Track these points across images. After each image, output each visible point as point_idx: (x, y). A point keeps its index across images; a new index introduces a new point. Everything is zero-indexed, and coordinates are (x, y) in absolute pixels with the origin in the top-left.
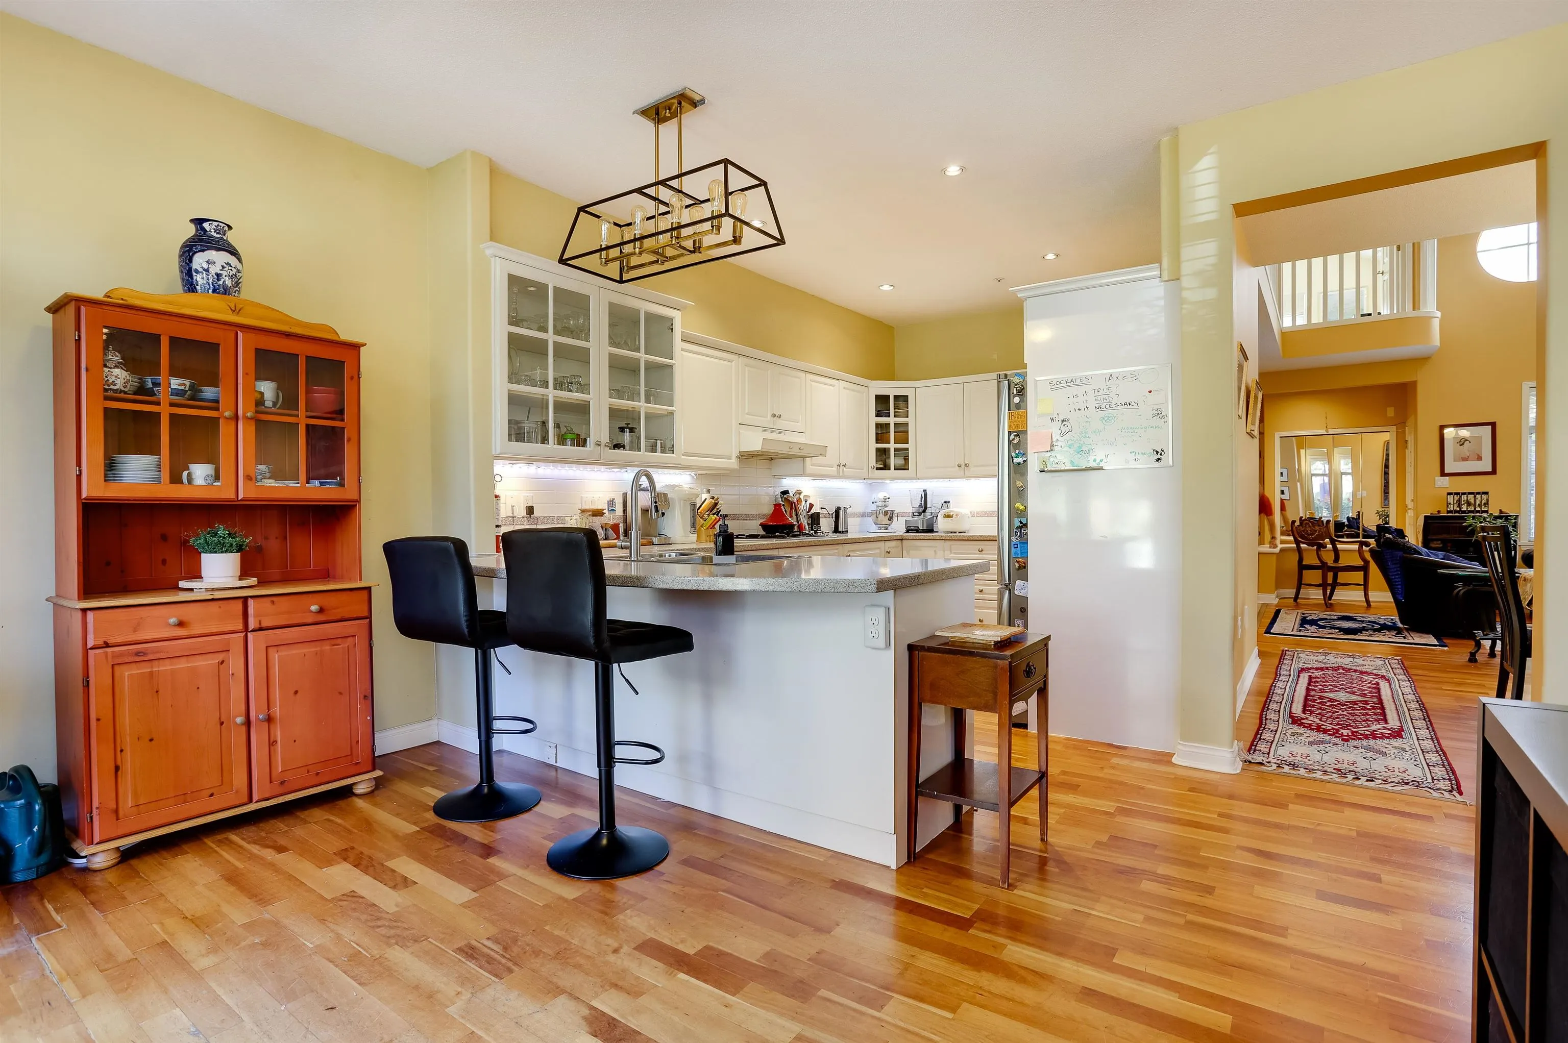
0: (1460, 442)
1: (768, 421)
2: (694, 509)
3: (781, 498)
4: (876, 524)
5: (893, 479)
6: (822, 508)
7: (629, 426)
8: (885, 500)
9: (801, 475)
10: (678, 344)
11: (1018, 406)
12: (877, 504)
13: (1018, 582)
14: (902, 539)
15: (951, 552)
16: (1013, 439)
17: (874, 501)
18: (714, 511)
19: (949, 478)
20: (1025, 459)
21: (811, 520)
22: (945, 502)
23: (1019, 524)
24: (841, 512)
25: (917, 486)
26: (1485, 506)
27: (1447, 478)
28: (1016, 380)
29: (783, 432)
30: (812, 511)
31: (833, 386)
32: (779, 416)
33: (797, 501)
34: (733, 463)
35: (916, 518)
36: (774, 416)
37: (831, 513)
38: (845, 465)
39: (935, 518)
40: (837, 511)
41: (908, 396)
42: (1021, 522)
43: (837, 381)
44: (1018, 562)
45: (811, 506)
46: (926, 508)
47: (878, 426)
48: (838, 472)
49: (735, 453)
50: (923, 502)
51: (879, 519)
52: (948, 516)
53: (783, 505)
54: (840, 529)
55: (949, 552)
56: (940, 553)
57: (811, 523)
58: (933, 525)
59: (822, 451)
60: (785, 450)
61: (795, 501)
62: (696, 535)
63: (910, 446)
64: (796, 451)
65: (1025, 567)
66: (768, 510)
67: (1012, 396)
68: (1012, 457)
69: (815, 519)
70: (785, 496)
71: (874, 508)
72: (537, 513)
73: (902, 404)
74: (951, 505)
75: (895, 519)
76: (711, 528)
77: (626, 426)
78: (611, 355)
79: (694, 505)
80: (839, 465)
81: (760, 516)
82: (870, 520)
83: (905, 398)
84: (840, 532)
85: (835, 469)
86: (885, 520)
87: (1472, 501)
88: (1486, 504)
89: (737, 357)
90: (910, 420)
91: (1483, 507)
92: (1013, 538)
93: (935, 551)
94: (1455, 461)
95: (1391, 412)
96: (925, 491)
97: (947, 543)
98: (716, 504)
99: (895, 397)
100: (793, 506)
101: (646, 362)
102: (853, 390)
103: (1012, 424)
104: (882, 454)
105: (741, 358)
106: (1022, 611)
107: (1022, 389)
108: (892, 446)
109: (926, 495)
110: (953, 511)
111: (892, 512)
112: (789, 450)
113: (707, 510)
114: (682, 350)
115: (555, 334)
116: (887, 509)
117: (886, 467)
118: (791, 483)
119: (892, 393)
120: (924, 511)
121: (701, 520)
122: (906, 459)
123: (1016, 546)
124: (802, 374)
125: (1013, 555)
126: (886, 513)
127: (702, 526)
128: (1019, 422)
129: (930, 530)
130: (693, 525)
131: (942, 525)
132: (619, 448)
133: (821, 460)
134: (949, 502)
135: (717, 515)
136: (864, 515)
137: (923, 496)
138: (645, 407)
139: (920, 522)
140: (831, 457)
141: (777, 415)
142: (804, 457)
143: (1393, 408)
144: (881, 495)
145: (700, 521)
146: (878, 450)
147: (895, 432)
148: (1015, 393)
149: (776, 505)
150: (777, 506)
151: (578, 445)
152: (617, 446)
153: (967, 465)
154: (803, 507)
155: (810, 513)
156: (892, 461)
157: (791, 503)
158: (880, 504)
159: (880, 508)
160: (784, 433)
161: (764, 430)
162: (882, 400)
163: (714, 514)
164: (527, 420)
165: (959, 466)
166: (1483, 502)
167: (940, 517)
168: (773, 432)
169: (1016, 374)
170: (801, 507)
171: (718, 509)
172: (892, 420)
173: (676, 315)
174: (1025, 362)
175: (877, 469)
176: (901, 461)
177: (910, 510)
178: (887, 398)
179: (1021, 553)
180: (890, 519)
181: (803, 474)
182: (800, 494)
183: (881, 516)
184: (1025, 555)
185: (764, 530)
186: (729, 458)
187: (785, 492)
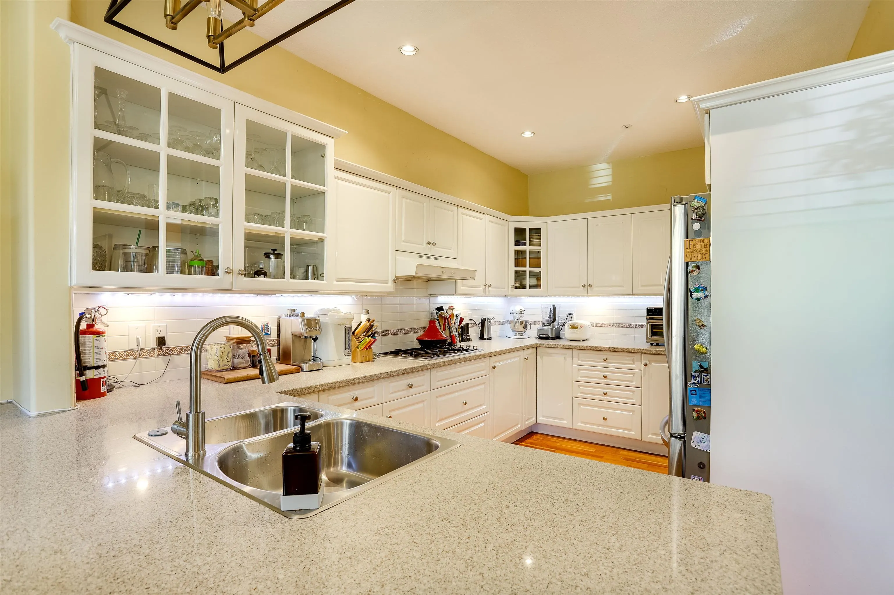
1: (423, 248)
2: (350, 333)
3: (437, 313)
4: (513, 331)
5: (527, 296)
6: (470, 320)
7: (275, 252)
8: (522, 312)
9: (453, 295)
10: (330, 172)
11: (698, 233)
12: (515, 315)
13: (696, 434)
14: (536, 347)
15: (578, 359)
16: (692, 271)
17: (512, 312)
18: (370, 333)
19: (573, 296)
20: (706, 294)
21: (462, 331)
22: (570, 314)
23: (698, 368)
24: (486, 322)
25: (549, 301)
28: (696, 203)
29: (436, 258)
30: (463, 324)
31: (481, 219)
32: (434, 244)
33: (450, 316)
34: (390, 286)
35: (546, 328)
36: (429, 243)
37: (477, 322)
38: (490, 286)
39: (561, 327)
40: (483, 321)
41: (540, 229)
42: (701, 366)
43: (484, 215)
44: (697, 411)
45: (462, 320)
46: (555, 319)
47: (517, 253)
48: (485, 291)
49: (391, 278)
50: (552, 315)
51: (516, 327)
52: (573, 327)
53: (438, 320)
54: (486, 336)
55: (577, 359)
56: (569, 359)
57: (462, 333)
58: (559, 332)
59: (471, 275)
60: (437, 274)
61: (448, 316)
62: (351, 357)
63: (543, 269)
64: (448, 275)
65: (705, 418)
66: (425, 324)
67: (689, 221)
68: (691, 292)
69: (465, 330)
70: (440, 313)
71: (511, 318)
72: (169, 343)
73: (536, 236)
74: (574, 317)
75: (529, 326)
76: (367, 349)
77: (272, 252)
78: (248, 177)
79: (349, 328)
80: (485, 286)
81: (418, 330)
82: (508, 327)
83: (538, 231)
84: (485, 339)
85: (482, 289)
86: (520, 328)
89: (394, 189)
90: (542, 248)
92: (690, 384)
93: (564, 358)
96: (554, 306)
97: (576, 352)
98: (371, 326)
99: (531, 230)
100: (446, 321)
101: (293, 187)
102: (497, 223)
103: (690, 254)
104: (519, 276)
105: (398, 190)
106: (701, 467)
107: (704, 214)
108: (528, 269)
109: (555, 309)
110: (577, 323)
111: (527, 322)
112: (442, 274)
113: (364, 330)
114: (336, 178)
115: (169, 145)
116: (522, 319)
117: (524, 287)
118: (444, 301)
119: (528, 226)
120: (553, 322)
121: (357, 341)
122: (539, 279)
123: (694, 392)
124: (455, 208)
125: (690, 402)
126: (522, 323)
127: (358, 347)
128: (700, 251)
129: (558, 337)
130: (348, 348)
131: (567, 333)
132: (259, 276)
133: (471, 282)
134: (572, 314)
135: (372, 337)
136: (503, 323)
137: (552, 311)
138: (290, 232)
139: (550, 331)
140: (479, 280)
141: (431, 243)
142: (456, 280)
144: (518, 308)
145: (355, 342)
146: (516, 272)
147: (530, 258)
148: (694, 218)
149: (430, 322)
150: (432, 322)
151: (207, 274)
152: (258, 273)
153: (590, 286)
154: (454, 321)
155: (461, 326)
156: (529, 281)
157: (445, 319)
158: (517, 315)
159: (516, 318)
160: (439, 259)
161: (419, 256)
162: (520, 232)
163: (368, 337)
164: (137, 245)
165: (584, 286)
167: (566, 326)
168: (427, 258)
169: (695, 197)
170: (453, 322)
171: (373, 331)
172: (527, 248)
173: (330, 144)
174: (707, 182)
175: (516, 288)
176: (534, 282)
177: (541, 320)
178: (524, 230)
179: (701, 401)
180: (525, 327)
181: (455, 293)
182: (452, 310)
183: (518, 324)
184: (706, 404)
185: (420, 344)
186: (386, 282)
187: (440, 309)
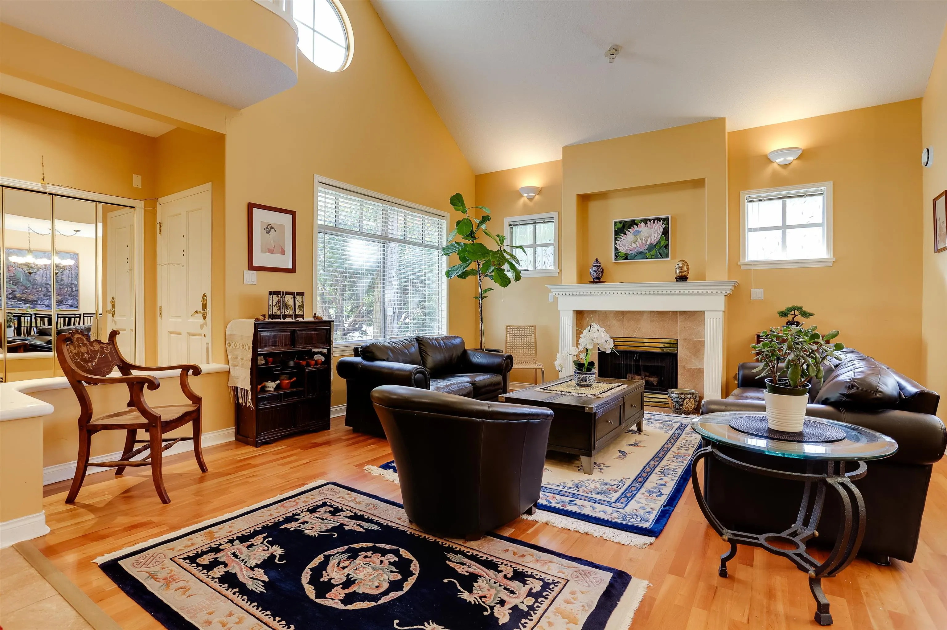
0: (267, 228)
26: (300, 310)
27: (255, 272)
87: (291, 303)
88: (302, 307)
91: (297, 310)
94: (262, 251)
95: (137, 181)
143: (140, 177)
166: (298, 304)
